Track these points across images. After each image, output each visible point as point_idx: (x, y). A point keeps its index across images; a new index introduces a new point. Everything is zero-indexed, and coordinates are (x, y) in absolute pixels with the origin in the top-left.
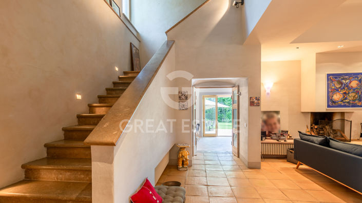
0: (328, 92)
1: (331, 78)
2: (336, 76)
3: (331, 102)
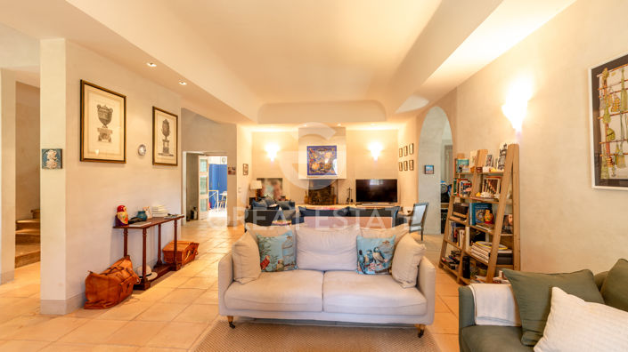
0: (308, 162)
1: (310, 150)
2: (314, 148)
3: (310, 171)
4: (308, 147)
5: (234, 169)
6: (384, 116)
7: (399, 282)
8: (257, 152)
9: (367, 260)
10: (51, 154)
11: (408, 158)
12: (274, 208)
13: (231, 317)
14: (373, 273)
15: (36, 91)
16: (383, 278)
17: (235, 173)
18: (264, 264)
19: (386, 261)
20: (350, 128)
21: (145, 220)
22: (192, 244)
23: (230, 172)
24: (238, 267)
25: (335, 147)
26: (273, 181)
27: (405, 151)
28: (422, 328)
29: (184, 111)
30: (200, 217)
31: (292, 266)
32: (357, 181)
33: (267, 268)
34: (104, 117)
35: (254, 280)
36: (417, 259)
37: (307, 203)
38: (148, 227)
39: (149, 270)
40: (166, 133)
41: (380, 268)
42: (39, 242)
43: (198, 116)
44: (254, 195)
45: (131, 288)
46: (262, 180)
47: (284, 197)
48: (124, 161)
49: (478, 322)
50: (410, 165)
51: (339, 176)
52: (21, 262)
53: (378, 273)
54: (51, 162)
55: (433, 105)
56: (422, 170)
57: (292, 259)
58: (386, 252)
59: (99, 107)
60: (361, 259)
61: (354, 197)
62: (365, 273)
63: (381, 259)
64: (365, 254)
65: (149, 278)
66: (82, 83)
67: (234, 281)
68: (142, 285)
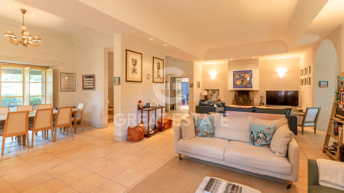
0: (234, 80)
1: (235, 73)
2: (238, 72)
3: (235, 85)
4: (234, 72)
5: (192, 85)
6: (285, 50)
7: (274, 152)
8: (205, 75)
9: (256, 137)
10: (117, 79)
11: (307, 76)
12: (211, 105)
13: (180, 155)
14: (259, 145)
15: (112, 53)
16: (265, 149)
17: (192, 87)
18: (197, 132)
19: (268, 139)
20: (261, 59)
21: (149, 107)
22: (169, 120)
23: (190, 86)
24: (183, 131)
25: (251, 71)
26: (214, 91)
27: (304, 72)
28: (290, 184)
29: (167, 57)
30: (177, 108)
31: (212, 135)
32: (267, 92)
33: (198, 135)
34: (134, 63)
35: (191, 138)
36: (287, 140)
37: (233, 104)
38: (150, 110)
39: (150, 130)
40: (159, 68)
41: (264, 143)
42: (113, 114)
43: (175, 59)
44: (203, 99)
45: (143, 136)
46: (208, 90)
47: (220, 100)
48: (141, 82)
49: (321, 183)
50: (307, 81)
51: (254, 88)
52: (110, 121)
53: (262, 145)
54: (117, 82)
55: (324, 39)
56: (317, 84)
57: (212, 131)
58: (269, 134)
59: (132, 59)
60: (252, 136)
61: (265, 101)
62: (254, 145)
63: (265, 138)
64: (255, 134)
65: (151, 133)
66: (127, 50)
67: (181, 138)
68: (147, 135)
